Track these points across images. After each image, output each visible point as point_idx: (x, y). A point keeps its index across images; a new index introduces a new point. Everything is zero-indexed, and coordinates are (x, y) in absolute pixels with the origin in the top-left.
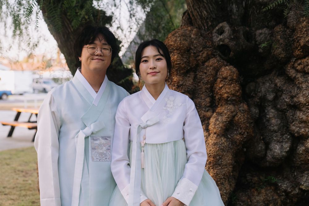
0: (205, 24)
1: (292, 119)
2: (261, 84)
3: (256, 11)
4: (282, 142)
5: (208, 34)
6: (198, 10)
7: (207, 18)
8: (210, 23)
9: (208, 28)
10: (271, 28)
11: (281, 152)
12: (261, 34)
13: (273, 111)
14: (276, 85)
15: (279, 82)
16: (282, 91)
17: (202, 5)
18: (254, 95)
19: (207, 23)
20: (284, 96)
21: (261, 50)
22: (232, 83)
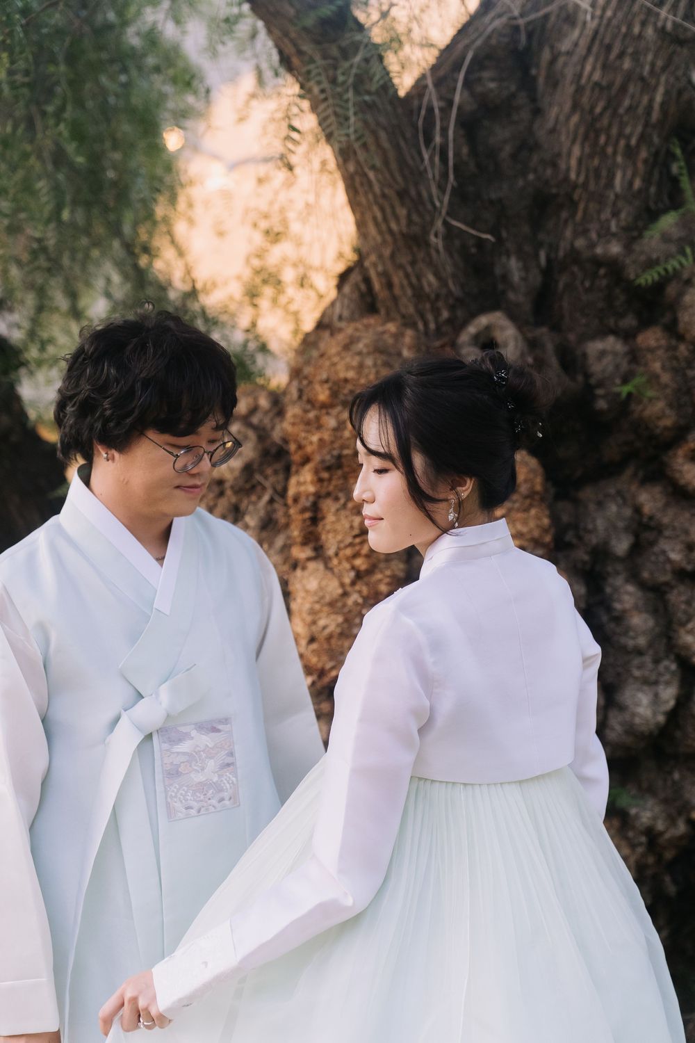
0: (430, 317)
1: (685, 612)
2: (592, 507)
3: (582, 283)
4: (656, 683)
5: (443, 346)
6: (409, 269)
7: (438, 296)
8: (445, 314)
9: (438, 328)
10: (628, 336)
11: (654, 714)
12: (603, 354)
13: (630, 588)
14: (638, 510)
15: (650, 500)
16: (659, 529)
17: (421, 255)
18: (574, 541)
19: (436, 312)
20: (664, 545)
21: (602, 404)
22: (531, 506)
